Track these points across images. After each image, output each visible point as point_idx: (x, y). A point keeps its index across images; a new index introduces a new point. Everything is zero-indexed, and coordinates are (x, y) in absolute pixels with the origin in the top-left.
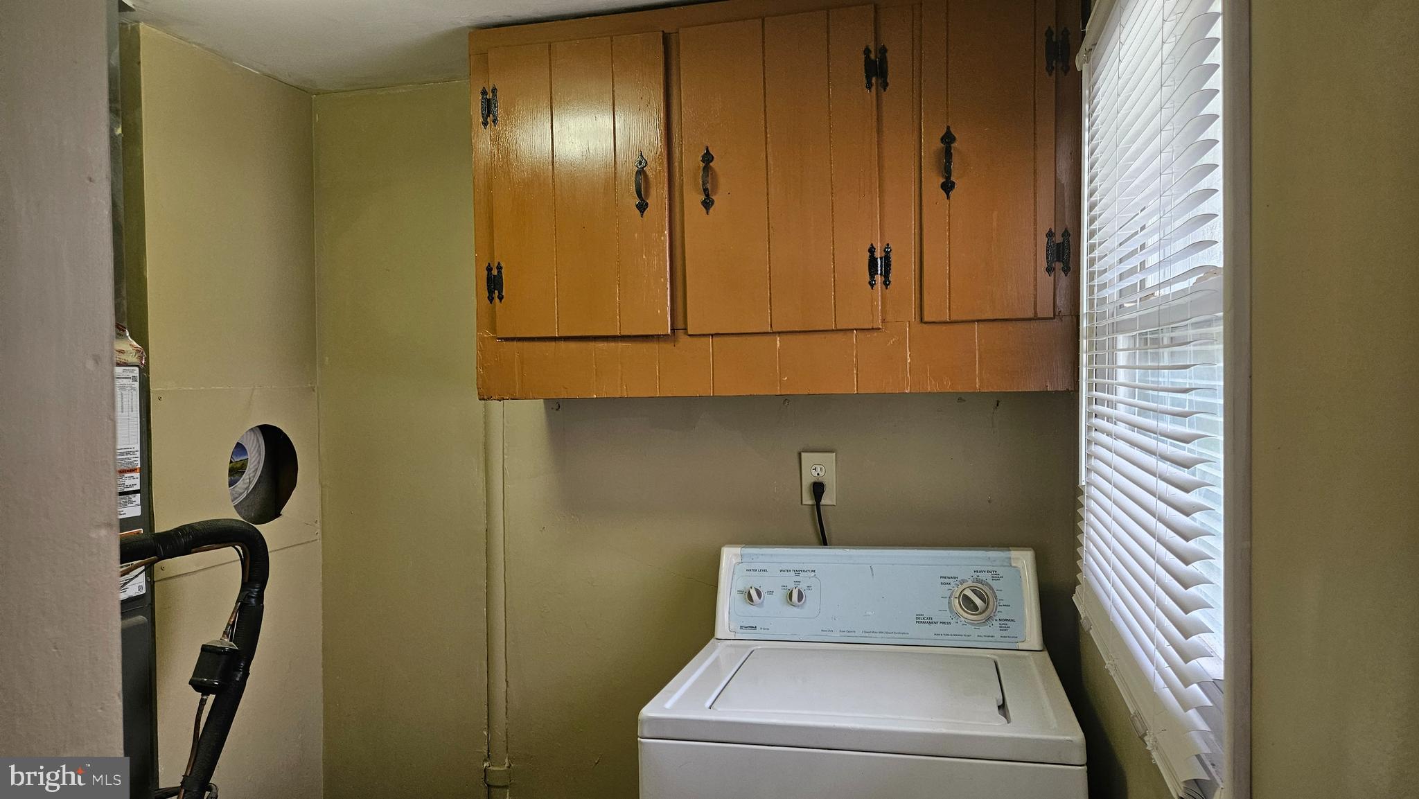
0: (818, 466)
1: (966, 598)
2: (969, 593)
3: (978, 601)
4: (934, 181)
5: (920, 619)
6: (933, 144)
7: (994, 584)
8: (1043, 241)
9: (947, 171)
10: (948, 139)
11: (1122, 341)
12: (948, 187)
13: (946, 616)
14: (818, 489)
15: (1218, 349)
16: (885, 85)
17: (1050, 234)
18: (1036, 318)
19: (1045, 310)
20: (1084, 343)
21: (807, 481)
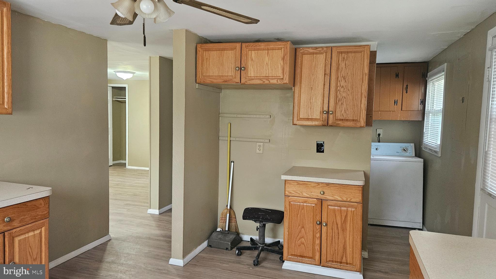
0: (379, 131)
1: (404, 149)
2: (405, 149)
3: (406, 150)
4: (405, 91)
5: (397, 152)
6: (405, 86)
7: (408, 148)
8: (420, 100)
9: (407, 91)
10: (407, 86)
11: (430, 115)
12: (407, 92)
13: (401, 152)
14: (379, 135)
15: (441, 116)
16: (398, 78)
17: (421, 100)
18: (418, 111)
19: (419, 109)
20: (426, 114)
21: (377, 133)
